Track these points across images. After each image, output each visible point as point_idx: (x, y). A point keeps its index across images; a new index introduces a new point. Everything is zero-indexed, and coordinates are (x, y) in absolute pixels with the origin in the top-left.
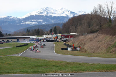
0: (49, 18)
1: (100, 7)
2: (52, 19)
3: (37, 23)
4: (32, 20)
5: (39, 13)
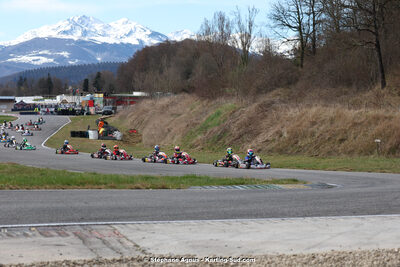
0: (87, 47)
2: (96, 51)
3: (51, 60)
4: (40, 53)
5: (59, 30)
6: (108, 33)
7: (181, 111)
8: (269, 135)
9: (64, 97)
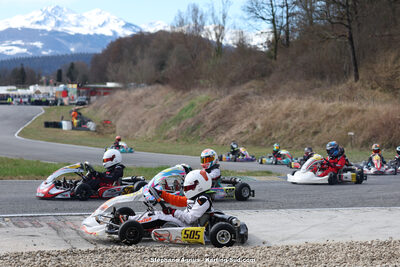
0: (60, 37)
1: (196, 10)
2: (69, 41)
4: (14, 43)
5: (32, 20)
6: (81, 23)
7: (154, 102)
8: (243, 127)
9: (38, 87)
